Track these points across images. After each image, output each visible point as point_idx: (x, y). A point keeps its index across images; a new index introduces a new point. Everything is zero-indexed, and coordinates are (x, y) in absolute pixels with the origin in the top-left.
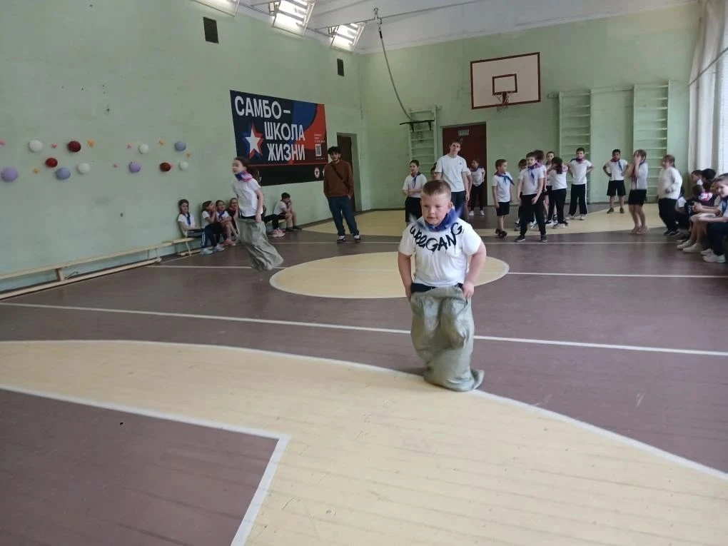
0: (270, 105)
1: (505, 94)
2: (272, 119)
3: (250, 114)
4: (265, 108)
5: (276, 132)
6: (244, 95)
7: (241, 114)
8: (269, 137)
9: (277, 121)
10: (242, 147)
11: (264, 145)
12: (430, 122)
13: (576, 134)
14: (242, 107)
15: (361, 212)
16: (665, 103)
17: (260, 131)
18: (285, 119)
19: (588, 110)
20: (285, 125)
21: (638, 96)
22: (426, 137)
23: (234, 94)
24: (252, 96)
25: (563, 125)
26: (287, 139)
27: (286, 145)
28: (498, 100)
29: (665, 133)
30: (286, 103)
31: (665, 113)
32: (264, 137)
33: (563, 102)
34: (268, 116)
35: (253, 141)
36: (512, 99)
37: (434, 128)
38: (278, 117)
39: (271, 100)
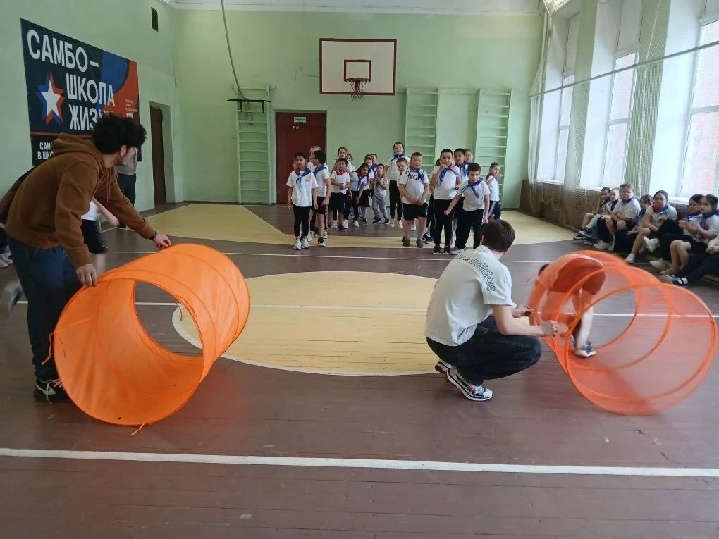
0: (73, 50)
1: (357, 82)
2: (75, 71)
3: (47, 58)
4: (69, 54)
5: (81, 90)
6: (41, 30)
7: (36, 56)
8: (71, 96)
9: (82, 75)
10: (36, 105)
11: (64, 105)
12: (263, 102)
13: (419, 134)
14: (37, 47)
15: (174, 205)
16: (506, 111)
17: (61, 87)
18: (92, 74)
19: (434, 110)
20: (92, 82)
21: (483, 101)
22: (257, 119)
23: (26, 25)
24: (52, 35)
25: (409, 123)
26: (94, 101)
27: (93, 110)
28: (350, 87)
29: (504, 142)
30: (93, 52)
32: (64, 94)
33: (411, 100)
34: (72, 66)
35: (51, 99)
36: (365, 87)
37: (268, 111)
38: (83, 69)
39: (76, 44)
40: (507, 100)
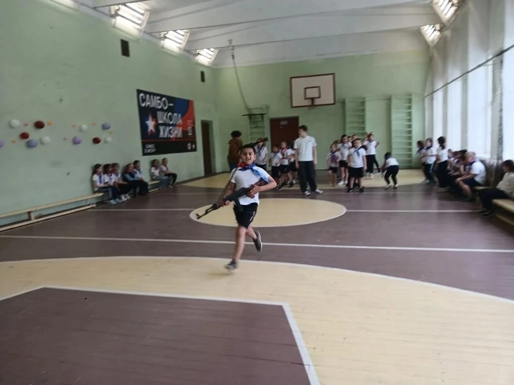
0: (160, 100)
1: (313, 99)
2: (162, 110)
3: (148, 105)
4: (159, 102)
5: (165, 118)
6: (146, 93)
7: (143, 105)
8: (160, 122)
9: (165, 111)
10: (144, 127)
11: (157, 126)
12: (262, 115)
13: (356, 125)
14: (144, 100)
15: (216, 174)
16: (410, 108)
17: (155, 118)
18: (170, 109)
19: (363, 110)
20: (170, 114)
21: (394, 102)
22: (260, 124)
23: (139, 92)
24: (151, 94)
25: (348, 119)
26: (171, 123)
27: (171, 127)
28: (308, 103)
29: (410, 126)
30: (170, 99)
31: (410, 114)
32: (157, 121)
33: (348, 105)
34: (160, 107)
35: (151, 124)
36: (317, 102)
37: (265, 119)
38: (166, 108)
39: (162, 96)
40: (410, 101)
